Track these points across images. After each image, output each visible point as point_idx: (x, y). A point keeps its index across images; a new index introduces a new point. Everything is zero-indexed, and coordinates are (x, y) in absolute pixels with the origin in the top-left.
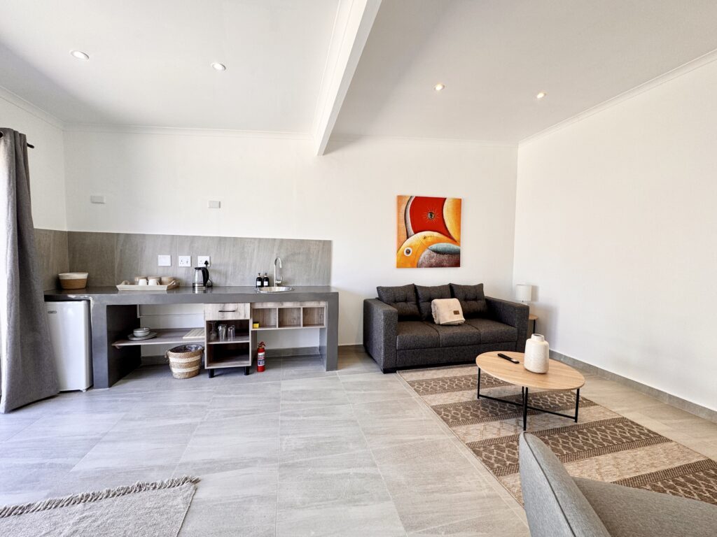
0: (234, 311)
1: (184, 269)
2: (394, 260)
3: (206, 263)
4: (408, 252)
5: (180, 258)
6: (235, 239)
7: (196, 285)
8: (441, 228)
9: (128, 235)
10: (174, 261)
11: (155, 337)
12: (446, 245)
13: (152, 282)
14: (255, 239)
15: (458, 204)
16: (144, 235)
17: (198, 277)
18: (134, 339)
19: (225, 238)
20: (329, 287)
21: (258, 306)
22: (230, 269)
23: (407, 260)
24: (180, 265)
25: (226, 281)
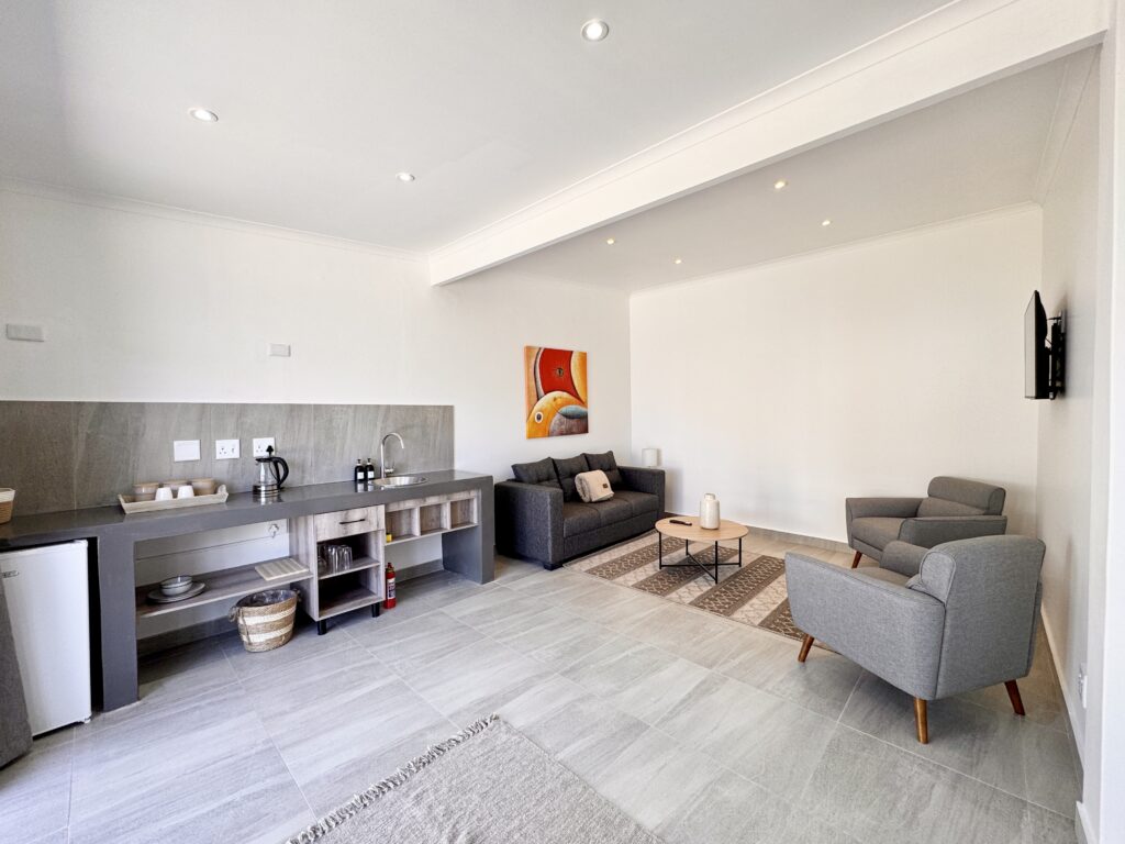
0: (363, 520)
1: (227, 463)
2: (523, 428)
3: (270, 449)
4: (539, 418)
5: (219, 444)
6: (317, 407)
7: (263, 488)
8: (569, 387)
9: (104, 407)
10: (207, 450)
11: (203, 592)
12: (573, 408)
13: (185, 492)
14: (349, 406)
15: (584, 357)
16: (142, 405)
17: (265, 475)
18: (170, 600)
19: (300, 406)
20: (452, 472)
21: (394, 508)
22: (310, 457)
23: (539, 429)
24: (218, 458)
25: (303, 478)
